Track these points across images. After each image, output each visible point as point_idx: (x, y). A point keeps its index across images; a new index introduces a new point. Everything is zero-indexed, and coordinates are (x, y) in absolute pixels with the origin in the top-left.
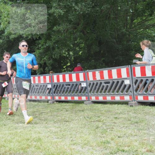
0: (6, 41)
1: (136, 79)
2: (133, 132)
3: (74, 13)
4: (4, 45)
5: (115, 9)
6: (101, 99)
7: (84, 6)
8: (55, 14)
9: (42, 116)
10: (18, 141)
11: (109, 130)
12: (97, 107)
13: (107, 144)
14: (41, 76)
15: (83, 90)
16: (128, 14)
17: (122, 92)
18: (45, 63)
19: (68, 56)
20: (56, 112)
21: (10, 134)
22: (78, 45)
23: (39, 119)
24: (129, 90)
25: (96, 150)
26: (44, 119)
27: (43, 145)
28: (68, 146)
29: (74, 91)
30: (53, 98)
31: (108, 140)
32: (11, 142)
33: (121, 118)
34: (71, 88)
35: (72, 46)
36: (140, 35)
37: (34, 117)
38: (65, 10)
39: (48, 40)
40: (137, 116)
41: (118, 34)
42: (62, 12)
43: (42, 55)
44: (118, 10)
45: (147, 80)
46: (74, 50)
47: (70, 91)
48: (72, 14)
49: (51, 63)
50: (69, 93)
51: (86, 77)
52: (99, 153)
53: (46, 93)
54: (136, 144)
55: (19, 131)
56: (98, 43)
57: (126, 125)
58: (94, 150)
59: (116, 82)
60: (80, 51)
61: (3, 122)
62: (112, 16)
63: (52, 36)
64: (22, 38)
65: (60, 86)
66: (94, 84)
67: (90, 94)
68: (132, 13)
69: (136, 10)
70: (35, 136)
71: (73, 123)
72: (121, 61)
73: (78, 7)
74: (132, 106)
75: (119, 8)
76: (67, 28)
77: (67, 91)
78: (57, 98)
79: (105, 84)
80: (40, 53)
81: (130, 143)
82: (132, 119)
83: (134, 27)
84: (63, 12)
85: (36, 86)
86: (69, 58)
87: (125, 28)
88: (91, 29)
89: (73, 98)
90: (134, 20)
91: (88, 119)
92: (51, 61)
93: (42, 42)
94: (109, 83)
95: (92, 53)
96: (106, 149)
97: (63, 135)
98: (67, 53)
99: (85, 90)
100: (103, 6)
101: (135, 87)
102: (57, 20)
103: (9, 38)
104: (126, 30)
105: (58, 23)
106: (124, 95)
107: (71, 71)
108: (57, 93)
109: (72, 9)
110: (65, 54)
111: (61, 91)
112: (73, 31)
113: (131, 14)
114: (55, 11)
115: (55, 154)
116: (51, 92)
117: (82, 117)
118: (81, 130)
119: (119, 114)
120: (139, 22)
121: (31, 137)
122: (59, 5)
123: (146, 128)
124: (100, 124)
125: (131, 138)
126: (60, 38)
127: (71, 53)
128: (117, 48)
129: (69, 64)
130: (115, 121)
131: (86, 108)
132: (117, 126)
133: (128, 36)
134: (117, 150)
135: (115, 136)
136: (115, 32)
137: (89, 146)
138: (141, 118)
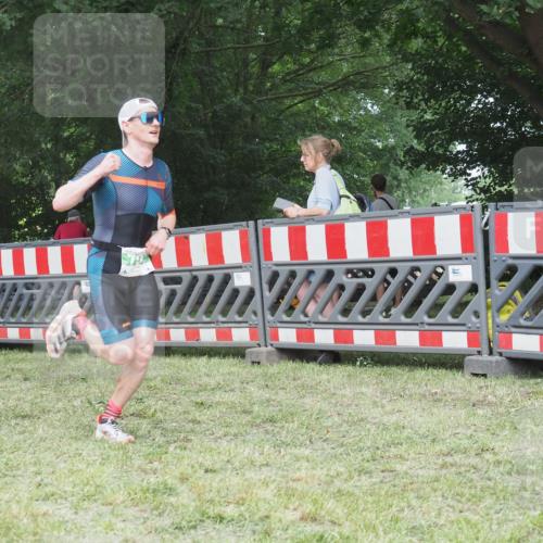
1: (275, 268)
2: (257, 454)
5: (206, 22)
11: (176, 448)
13: (166, 496)
15: (88, 306)
16: (250, 43)
17: (224, 313)
24: (250, 308)
25: (124, 517)
28: (23, 504)
31: (169, 482)
33: (218, 403)
34: (43, 299)
38: (19, 15)
40: (273, 398)
41: (215, 113)
42: (7, 20)
44: (216, 27)
45: (311, 272)
47: (41, 308)
50: (35, 315)
52: (132, 527)
54: (268, 493)
57: (233, 430)
58: (117, 516)
59: (202, 277)
62: (195, 47)
65: (4, 290)
68: (265, 38)
69: (278, 28)
71: (45, 420)
72: (224, 207)
73: (65, 2)
74: (259, 363)
75: (220, 21)
77: (29, 308)
79: (166, 284)
81: (247, 493)
82: (256, 408)
83: (270, 89)
84: (11, 19)
87: (241, 91)
90: (269, 66)
94: (177, 281)
96: (160, 515)
97: (7, 464)
100: (157, 7)
101: (270, 296)
104: (243, 99)
106: (230, 325)
107: (47, 237)
111: (6, 307)
113: (262, 43)
117: (79, 400)
118: (74, 445)
119: (213, 389)
120: (288, 74)
123: (301, 438)
124: (144, 427)
125: (250, 474)
128: (212, 161)
130: (197, 414)
131: (95, 371)
132: (203, 433)
133: (248, 120)
134: (198, 516)
135: (193, 467)
136: (204, 104)
137: (100, 502)
138: (287, 405)
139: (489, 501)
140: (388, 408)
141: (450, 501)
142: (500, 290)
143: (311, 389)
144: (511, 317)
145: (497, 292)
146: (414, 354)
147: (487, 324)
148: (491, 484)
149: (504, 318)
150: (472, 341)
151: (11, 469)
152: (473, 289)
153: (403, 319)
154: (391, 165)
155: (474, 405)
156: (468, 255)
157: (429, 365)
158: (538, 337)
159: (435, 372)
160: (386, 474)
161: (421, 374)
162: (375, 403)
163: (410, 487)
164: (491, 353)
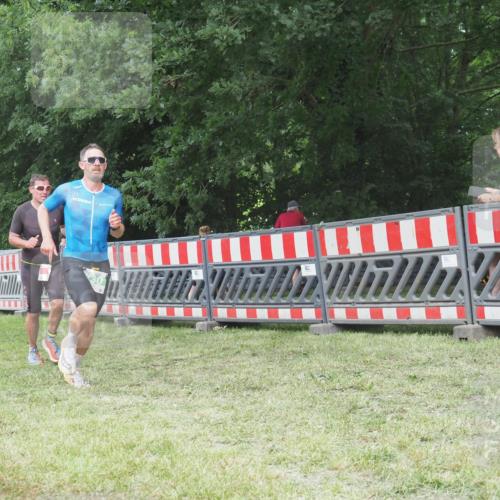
0: (59, 129)
1: (480, 250)
2: (469, 425)
3: (275, 36)
4: (51, 144)
5: (410, 23)
6: (364, 315)
7: (309, 16)
8: (217, 42)
9: (176, 372)
10: (98, 452)
11: (393, 418)
12: (352, 341)
13: (386, 462)
14: (172, 241)
15: (307, 288)
16: (450, 39)
17: (433, 293)
18: (184, 202)
19: (257, 176)
20: (220, 357)
21: (74, 428)
22: (289, 141)
23: (165, 381)
24: (457, 288)
25: (350, 481)
26: (182, 380)
27: (180, 465)
28: (258, 468)
29: (277, 289)
30: (210, 312)
31: (389, 449)
32: (75, 453)
33: (430, 377)
34: (268, 282)
35: (269, 144)
36: (490, 107)
37: (149, 374)
38: (248, 29)
39: (192, 128)
40: (482, 372)
41: (420, 107)
42: (238, 35)
43: (172, 174)
44: (419, 27)
46: (276, 159)
47: (265, 290)
48: (272, 42)
49: (202, 199)
50: (260, 296)
51: (316, 246)
52: (357, 490)
53: (187, 297)
54: (481, 461)
55: (102, 419)
56: (354, 135)
57: (445, 402)
58: (343, 480)
59: (412, 260)
60: (298, 160)
61: (52, 389)
62: (400, 47)
63: (207, 114)
64: (109, 121)
65: (232, 275)
66: (340, 267)
67: (328, 300)
68: (465, 35)
69: (478, 27)
70: (152, 437)
71: (273, 392)
72: (429, 194)
73: (290, 18)
74: (466, 339)
75: (423, 21)
76: (254, 87)
77: (255, 290)
78: (222, 313)
79: (378, 267)
80: (168, 168)
81: (461, 461)
82: (466, 381)
83: (470, 83)
84: (241, 34)
85: (156, 274)
86: (261, 185)
87: (443, 85)
88: (330, 90)
89: (273, 313)
90: (469, 61)
91: (323, 382)
92: (203, 195)
93: (173, 131)
94: (389, 263)
95: (336, 166)
96: (382, 480)
97: (241, 431)
98: (253, 168)
99: (313, 287)
100: (371, 15)
101: (475, 277)
102: (222, 61)
103: (67, 120)
104: (445, 93)
105: (226, 71)
106: (438, 304)
107: (267, 226)
108: (222, 297)
109: (270, 24)
110: (248, 170)
111: (235, 290)
112: (275, 97)
113: (462, 39)
114: (218, 30)
115: (218, 493)
116: (204, 292)
117: (302, 374)
118: (300, 415)
119: (424, 364)
120: (488, 67)
121: (139, 438)
122: (229, 12)
124: (363, 398)
125: (463, 443)
126: (232, 120)
127: (268, 168)
128: (417, 152)
129: (262, 204)
130: (411, 386)
131: (315, 347)
132: (418, 404)
133: (451, 111)
134: (417, 481)
135: (410, 436)
136: (409, 99)
137: (326, 467)
138: (495, 379)
151: (246, 435)
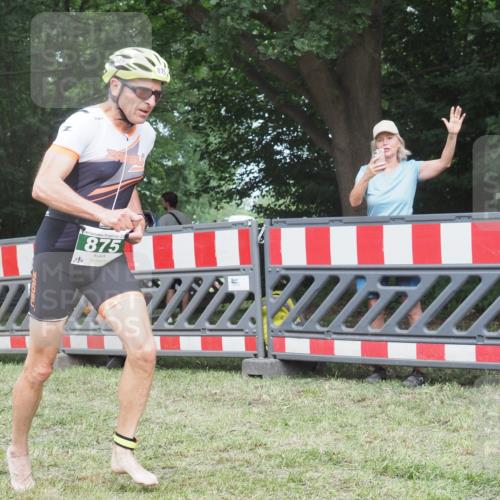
139: (259, 493)
140: (171, 409)
141: (225, 494)
142: (274, 298)
143: (99, 392)
144: (284, 323)
145: (272, 300)
146: (197, 358)
147: (263, 329)
148: (262, 476)
149: (278, 323)
150: (250, 344)
152: (250, 297)
153: (187, 326)
154: (181, 182)
155: (250, 404)
156: (246, 266)
157: (210, 368)
158: (308, 341)
159: (216, 374)
160: (166, 470)
161: (202, 376)
162: (159, 404)
163: (189, 482)
164: (266, 356)
